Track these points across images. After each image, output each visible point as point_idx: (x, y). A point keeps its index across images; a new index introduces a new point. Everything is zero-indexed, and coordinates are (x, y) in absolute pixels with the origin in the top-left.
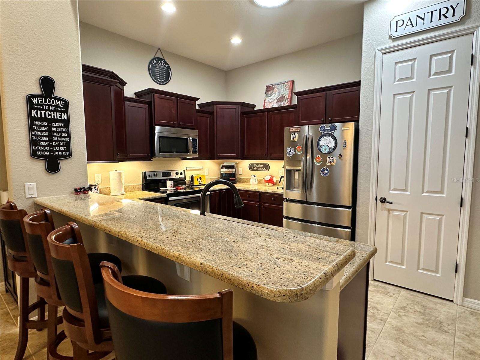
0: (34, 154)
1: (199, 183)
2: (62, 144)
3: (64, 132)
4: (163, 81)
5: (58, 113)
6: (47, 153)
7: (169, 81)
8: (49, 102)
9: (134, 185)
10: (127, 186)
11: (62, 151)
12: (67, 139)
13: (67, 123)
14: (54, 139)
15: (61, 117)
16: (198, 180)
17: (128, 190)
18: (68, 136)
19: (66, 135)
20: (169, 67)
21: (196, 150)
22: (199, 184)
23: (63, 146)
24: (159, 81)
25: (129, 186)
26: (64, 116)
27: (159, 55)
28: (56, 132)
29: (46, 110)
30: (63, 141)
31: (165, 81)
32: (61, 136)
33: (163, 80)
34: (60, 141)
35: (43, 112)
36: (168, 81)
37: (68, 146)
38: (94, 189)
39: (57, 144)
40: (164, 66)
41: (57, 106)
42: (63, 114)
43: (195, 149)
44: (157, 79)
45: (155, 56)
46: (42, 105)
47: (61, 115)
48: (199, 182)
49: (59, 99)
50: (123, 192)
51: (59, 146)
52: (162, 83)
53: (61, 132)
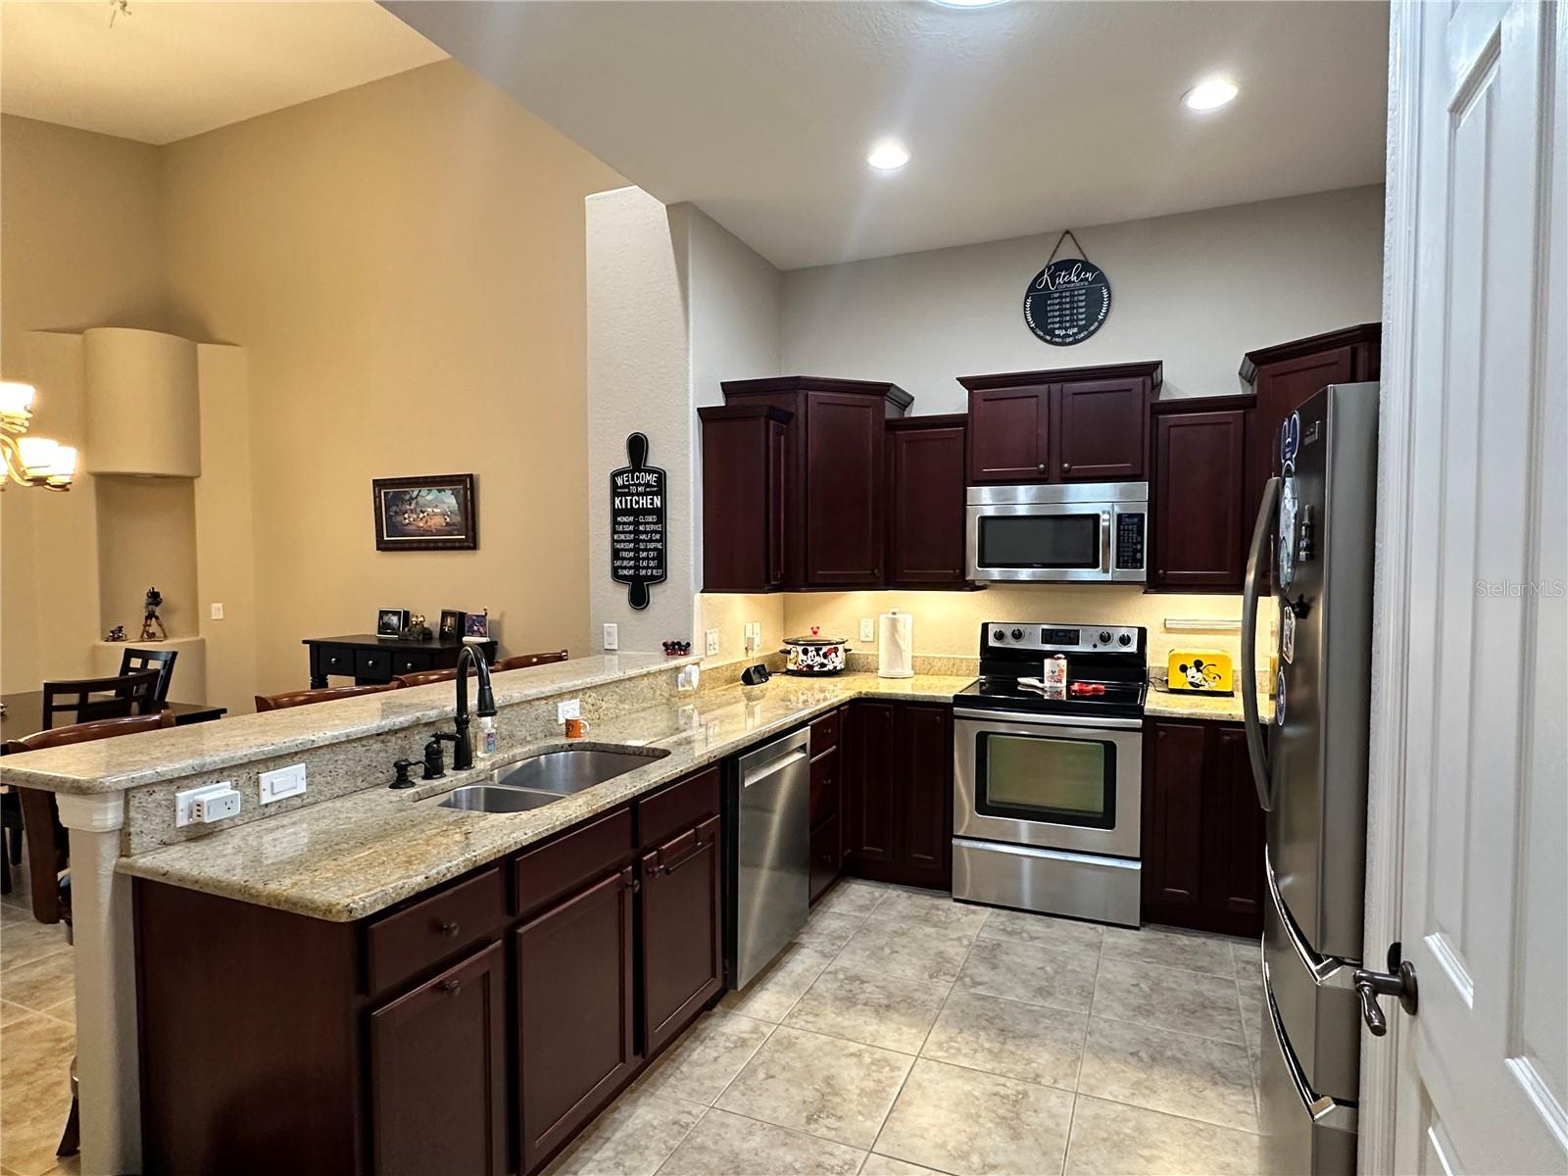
0: (616, 575)
1: (1191, 684)
2: (652, 554)
3: (656, 532)
4: (1075, 330)
5: (649, 497)
6: (632, 572)
7: (1101, 323)
8: (638, 478)
9: (954, 658)
10: (934, 657)
11: (652, 568)
12: (659, 546)
13: (660, 514)
14: (642, 546)
15: (652, 504)
16: (1184, 669)
17: (936, 668)
18: (663, 539)
19: (658, 536)
20: (1101, 278)
21: (1135, 555)
22: (1192, 688)
23: (653, 559)
24: (1059, 336)
25: (940, 659)
26: (657, 502)
27: (1068, 252)
28: (646, 532)
29: (633, 495)
30: (655, 549)
31: (1081, 329)
32: (651, 541)
33: (1074, 327)
34: (650, 550)
35: (629, 498)
36: (1096, 324)
37: (661, 558)
38: (814, 653)
39: (645, 554)
40: (1082, 280)
41: (647, 485)
42: (655, 498)
43: (1131, 554)
44: (1051, 333)
45: (1050, 261)
46: (628, 487)
47: (652, 499)
48: (1192, 680)
49: (651, 471)
50: (909, 672)
51: (648, 558)
52: (1071, 339)
53: (652, 532)
